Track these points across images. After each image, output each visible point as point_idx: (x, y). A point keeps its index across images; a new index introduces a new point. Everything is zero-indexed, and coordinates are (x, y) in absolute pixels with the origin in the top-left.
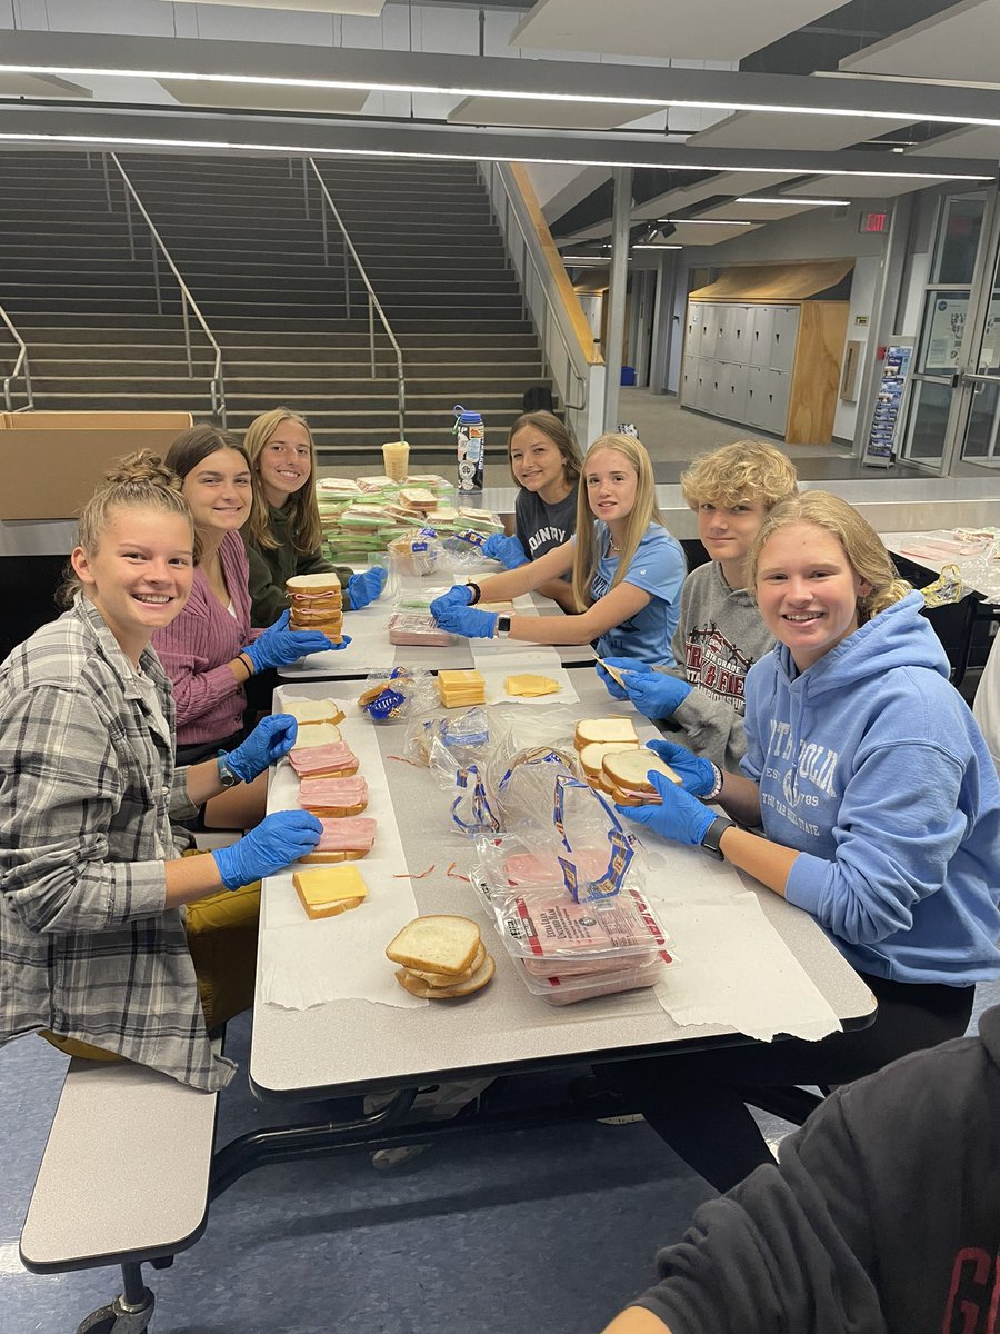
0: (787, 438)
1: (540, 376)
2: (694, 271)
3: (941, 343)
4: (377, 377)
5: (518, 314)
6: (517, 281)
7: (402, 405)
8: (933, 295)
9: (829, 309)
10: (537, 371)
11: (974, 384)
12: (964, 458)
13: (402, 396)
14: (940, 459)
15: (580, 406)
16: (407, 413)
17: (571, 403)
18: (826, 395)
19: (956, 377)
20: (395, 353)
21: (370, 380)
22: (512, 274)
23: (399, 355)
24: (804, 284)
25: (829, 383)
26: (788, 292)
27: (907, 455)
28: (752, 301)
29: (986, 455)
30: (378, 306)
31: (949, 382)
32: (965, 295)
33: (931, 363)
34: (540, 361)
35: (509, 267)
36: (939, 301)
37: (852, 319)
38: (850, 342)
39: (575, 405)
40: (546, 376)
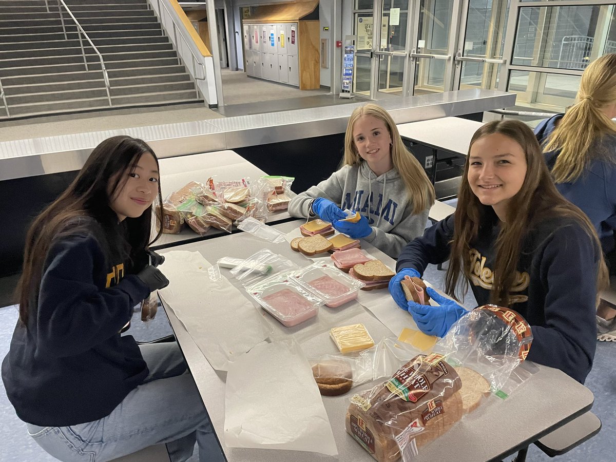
0: (300, 88)
1: (178, 64)
2: (242, 8)
3: (362, 38)
4: (89, 70)
5: (160, 33)
6: (155, 15)
7: (107, 83)
8: (356, 15)
9: (310, 24)
10: (176, 62)
11: (379, 56)
12: (379, 90)
13: (107, 79)
14: (369, 91)
15: (203, 78)
16: (111, 88)
17: (197, 77)
18: (315, 65)
19: (372, 53)
20: (98, 57)
21: (85, 72)
22: (152, 12)
23: (101, 57)
24: (297, 13)
25: (315, 60)
26: (291, 17)
27: (354, 91)
28: (274, 22)
29: (386, 88)
30: (84, 33)
31: (369, 56)
32: (371, 15)
33: (359, 47)
34: (176, 56)
35: (150, 8)
36: (359, 18)
37: (321, 29)
38: (322, 39)
39: (200, 78)
40: (181, 64)
